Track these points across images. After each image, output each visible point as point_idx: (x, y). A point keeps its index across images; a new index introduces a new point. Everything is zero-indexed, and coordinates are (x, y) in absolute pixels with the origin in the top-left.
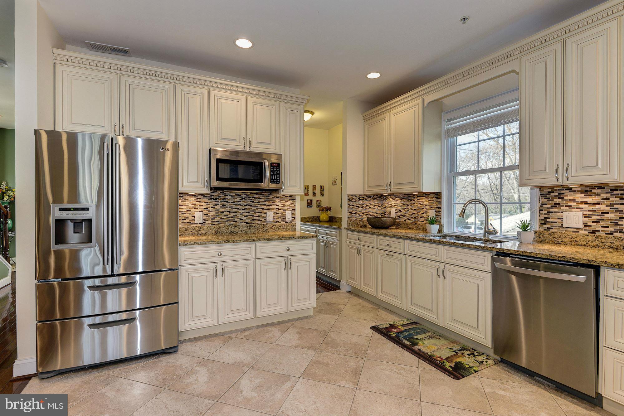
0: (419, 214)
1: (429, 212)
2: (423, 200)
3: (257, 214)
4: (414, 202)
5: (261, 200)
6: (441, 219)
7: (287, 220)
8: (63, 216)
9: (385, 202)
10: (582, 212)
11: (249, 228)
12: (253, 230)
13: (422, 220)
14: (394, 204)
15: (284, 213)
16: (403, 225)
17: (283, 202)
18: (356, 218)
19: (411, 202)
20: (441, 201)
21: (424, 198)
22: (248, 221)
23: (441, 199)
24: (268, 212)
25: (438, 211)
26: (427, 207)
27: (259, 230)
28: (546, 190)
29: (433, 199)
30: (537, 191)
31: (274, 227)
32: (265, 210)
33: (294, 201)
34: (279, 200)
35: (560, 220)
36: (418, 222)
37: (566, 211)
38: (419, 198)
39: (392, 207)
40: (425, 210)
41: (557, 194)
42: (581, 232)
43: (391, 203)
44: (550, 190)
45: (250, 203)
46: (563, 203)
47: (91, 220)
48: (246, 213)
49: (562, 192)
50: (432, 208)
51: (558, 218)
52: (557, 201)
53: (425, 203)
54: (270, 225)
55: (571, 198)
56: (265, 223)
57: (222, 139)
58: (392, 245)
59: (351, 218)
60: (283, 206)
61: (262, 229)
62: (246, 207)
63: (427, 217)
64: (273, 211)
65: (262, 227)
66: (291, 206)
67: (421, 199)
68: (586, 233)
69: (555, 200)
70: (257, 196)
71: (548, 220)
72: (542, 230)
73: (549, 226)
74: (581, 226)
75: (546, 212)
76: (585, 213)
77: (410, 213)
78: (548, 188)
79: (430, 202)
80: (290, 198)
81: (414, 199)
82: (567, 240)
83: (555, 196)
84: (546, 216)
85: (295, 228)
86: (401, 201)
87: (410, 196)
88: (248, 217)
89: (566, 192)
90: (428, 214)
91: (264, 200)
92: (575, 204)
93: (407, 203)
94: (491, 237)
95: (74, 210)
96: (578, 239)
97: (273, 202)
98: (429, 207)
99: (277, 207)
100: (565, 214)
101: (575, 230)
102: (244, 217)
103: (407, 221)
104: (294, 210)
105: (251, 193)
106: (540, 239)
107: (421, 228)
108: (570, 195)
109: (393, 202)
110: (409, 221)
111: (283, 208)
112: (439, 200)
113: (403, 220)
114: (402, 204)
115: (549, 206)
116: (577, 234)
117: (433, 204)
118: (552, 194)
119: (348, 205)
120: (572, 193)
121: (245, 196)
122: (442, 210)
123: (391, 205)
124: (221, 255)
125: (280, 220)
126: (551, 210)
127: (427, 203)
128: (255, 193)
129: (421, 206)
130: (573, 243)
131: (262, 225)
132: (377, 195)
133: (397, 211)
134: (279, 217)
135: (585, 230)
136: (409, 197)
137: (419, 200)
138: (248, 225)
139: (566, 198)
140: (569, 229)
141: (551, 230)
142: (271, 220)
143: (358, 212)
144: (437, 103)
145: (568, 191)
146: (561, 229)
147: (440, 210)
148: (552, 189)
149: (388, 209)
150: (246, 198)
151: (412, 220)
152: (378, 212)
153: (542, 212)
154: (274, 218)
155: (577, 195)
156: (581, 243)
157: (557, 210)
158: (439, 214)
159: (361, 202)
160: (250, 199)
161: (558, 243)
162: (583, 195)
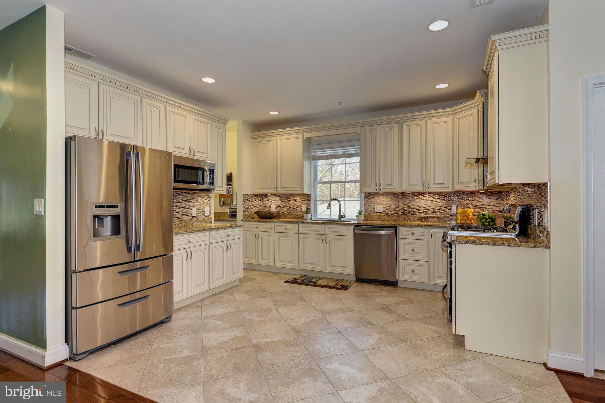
0: (294, 208)
1: (302, 207)
2: (297, 198)
3: (186, 210)
4: (290, 200)
5: (188, 198)
6: (310, 210)
7: (206, 214)
8: (98, 213)
9: (266, 200)
10: (382, 205)
11: (180, 222)
12: (184, 224)
13: (297, 211)
14: (274, 201)
15: (204, 209)
16: (282, 216)
17: (203, 199)
18: (248, 212)
19: (288, 200)
20: (310, 199)
21: (298, 197)
22: (179, 216)
23: (310, 198)
24: (193, 209)
25: (308, 206)
26: (300, 203)
27: (187, 224)
28: (368, 194)
29: (305, 198)
30: (363, 194)
31: (198, 220)
32: (191, 206)
33: (211, 199)
34: (200, 198)
35: (373, 209)
36: (294, 213)
37: (376, 204)
38: (294, 197)
39: (271, 204)
40: (299, 205)
41: (372, 196)
42: (382, 214)
43: (271, 201)
44: (369, 194)
45: (181, 200)
46: (375, 201)
47: (120, 215)
48: (178, 209)
49: (374, 195)
50: (304, 204)
51: (373, 208)
52: (372, 199)
53: (299, 200)
54: (195, 219)
55: (378, 198)
56: (191, 218)
57: (175, 147)
58: (288, 228)
59: (245, 212)
60: (203, 203)
61: (190, 222)
62: (178, 204)
63: (301, 209)
64: (196, 207)
65: (190, 221)
66: (208, 203)
67: (296, 198)
68: (384, 214)
69: (371, 199)
70: (186, 195)
71: (368, 209)
72: (366, 214)
73: (369, 212)
74: (382, 211)
75: (367, 205)
76: (384, 205)
77: (287, 207)
78: (369, 193)
79: (302, 199)
80: (208, 196)
81: (291, 198)
82: (377, 218)
83: (372, 197)
84: (367, 207)
85: (211, 221)
86: (280, 199)
87: (287, 195)
88: (180, 212)
89: (376, 195)
90: (301, 208)
91: (190, 198)
92: (379, 201)
93: (285, 201)
94: (342, 219)
95: (107, 207)
96: (381, 218)
97: (197, 199)
98: (302, 203)
99: (199, 204)
100: (376, 206)
101: (380, 213)
102: (177, 213)
103: (285, 213)
104: (210, 206)
105: (181, 192)
106: (366, 219)
107: (297, 217)
108: (378, 197)
109: (273, 199)
110: (286, 213)
111: (203, 205)
112: (309, 199)
113: (281, 212)
114: (281, 201)
115: (369, 202)
116: (381, 215)
117: (305, 201)
118: (370, 196)
119: (244, 202)
120: (378, 196)
121: (177, 194)
122: (311, 205)
123: (271, 202)
124: (190, 242)
125: (201, 215)
126: (370, 204)
127: (300, 200)
128: (184, 192)
129: (296, 202)
130: (379, 220)
131: (189, 219)
132: (259, 195)
133: (276, 206)
134: (201, 212)
135: (384, 213)
136: (287, 197)
137: (294, 199)
138: (180, 219)
139: (376, 198)
140: (377, 213)
141: (370, 214)
142: (195, 215)
143: (250, 207)
144: (309, 139)
145: (377, 195)
146: (374, 213)
147: (310, 205)
148: (370, 194)
149: (268, 205)
150: (178, 197)
151: (289, 212)
152: (260, 207)
153: (366, 205)
154: (197, 213)
155: (380, 197)
156: (383, 219)
157: (372, 204)
158: (309, 208)
159: (250, 200)
160: (181, 197)
161: (373, 220)
162: (383, 197)
